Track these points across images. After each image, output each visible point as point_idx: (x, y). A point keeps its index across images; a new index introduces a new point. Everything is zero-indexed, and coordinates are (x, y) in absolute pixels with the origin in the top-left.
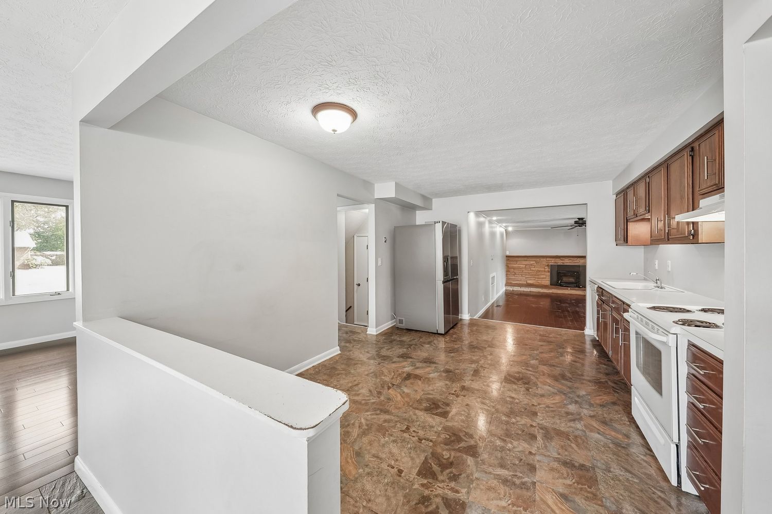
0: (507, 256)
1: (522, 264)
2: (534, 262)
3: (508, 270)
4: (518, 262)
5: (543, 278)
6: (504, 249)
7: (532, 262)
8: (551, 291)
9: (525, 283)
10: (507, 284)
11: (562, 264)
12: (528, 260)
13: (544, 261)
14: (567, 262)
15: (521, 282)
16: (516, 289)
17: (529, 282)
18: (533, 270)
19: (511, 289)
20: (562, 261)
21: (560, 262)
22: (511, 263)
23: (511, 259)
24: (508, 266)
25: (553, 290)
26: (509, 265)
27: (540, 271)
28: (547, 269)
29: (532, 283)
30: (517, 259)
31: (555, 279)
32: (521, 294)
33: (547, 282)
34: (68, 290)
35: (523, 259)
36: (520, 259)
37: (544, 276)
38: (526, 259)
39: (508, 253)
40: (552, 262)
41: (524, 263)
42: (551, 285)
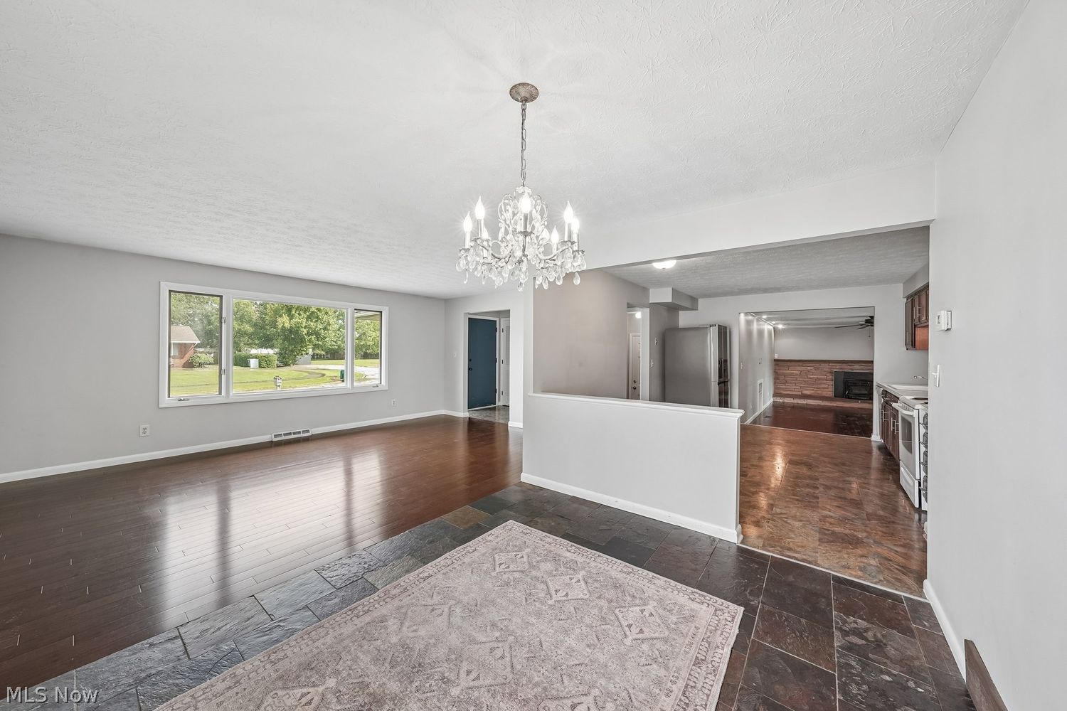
0: (775, 360)
1: (796, 371)
2: (812, 368)
3: (777, 377)
4: (791, 367)
5: (824, 388)
6: (772, 351)
7: (809, 368)
8: (834, 404)
9: (800, 393)
10: (775, 395)
11: (850, 371)
12: (804, 365)
13: (826, 367)
14: (857, 369)
15: (794, 393)
16: (787, 400)
17: (805, 392)
18: (810, 378)
19: (780, 400)
20: (850, 367)
21: (847, 369)
22: (782, 368)
23: (780, 363)
24: (777, 372)
25: (838, 403)
27: (820, 379)
28: (830, 377)
29: (809, 394)
30: (789, 364)
31: (841, 389)
32: (794, 407)
33: (830, 392)
34: (220, 393)
35: (797, 364)
36: (793, 363)
37: (826, 386)
38: (801, 364)
39: (776, 357)
40: (837, 368)
41: (799, 368)
42: (835, 396)
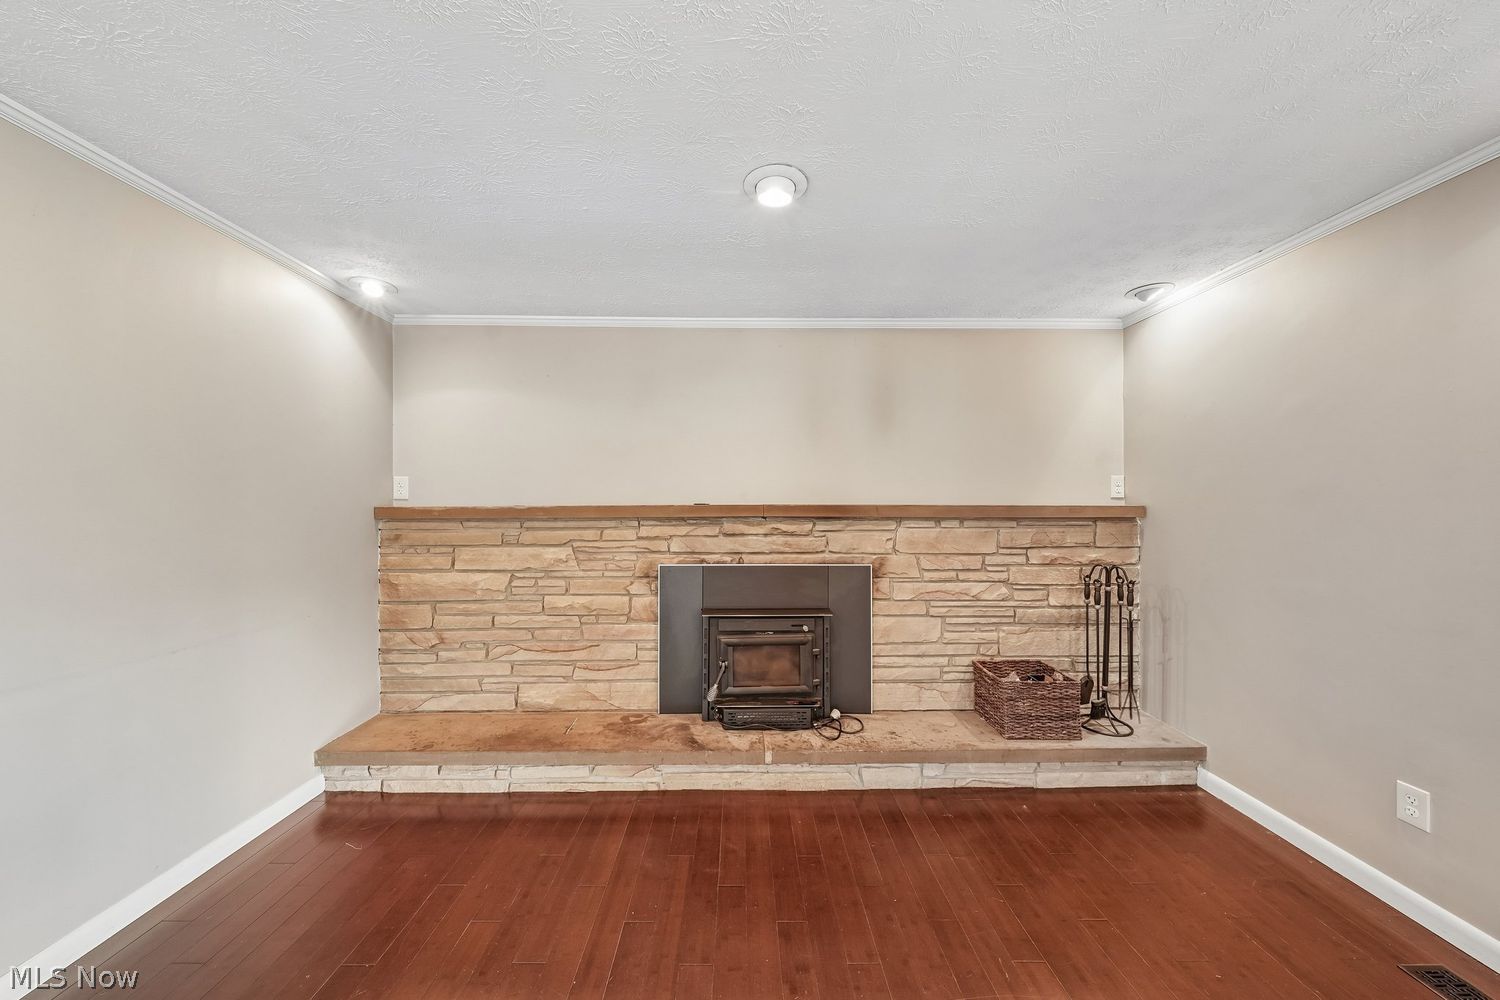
0: (384, 513)
2: (563, 553)
3: (397, 616)
4: (464, 555)
5: (620, 664)
7: (550, 554)
9: (507, 702)
11: (728, 561)
12: (527, 537)
13: (625, 546)
14: (760, 547)
18: (556, 612)
19: (356, 781)
20: (729, 544)
21: (717, 548)
22: (417, 560)
23: (413, 532)
24: (393, 586)
26: (401, 579)
27: (598, 615)
28: (646, 599)
29: (549, 702)
30: (455, 532)
31: (689, 661)
33: (640, 691)
35: (493, 531)
36: (473, 531)
37: (628, 651)
38: (512, 530)
39: (403, 492)
40: (675, 547)
41: (502, 557)
42: (665, 708)
